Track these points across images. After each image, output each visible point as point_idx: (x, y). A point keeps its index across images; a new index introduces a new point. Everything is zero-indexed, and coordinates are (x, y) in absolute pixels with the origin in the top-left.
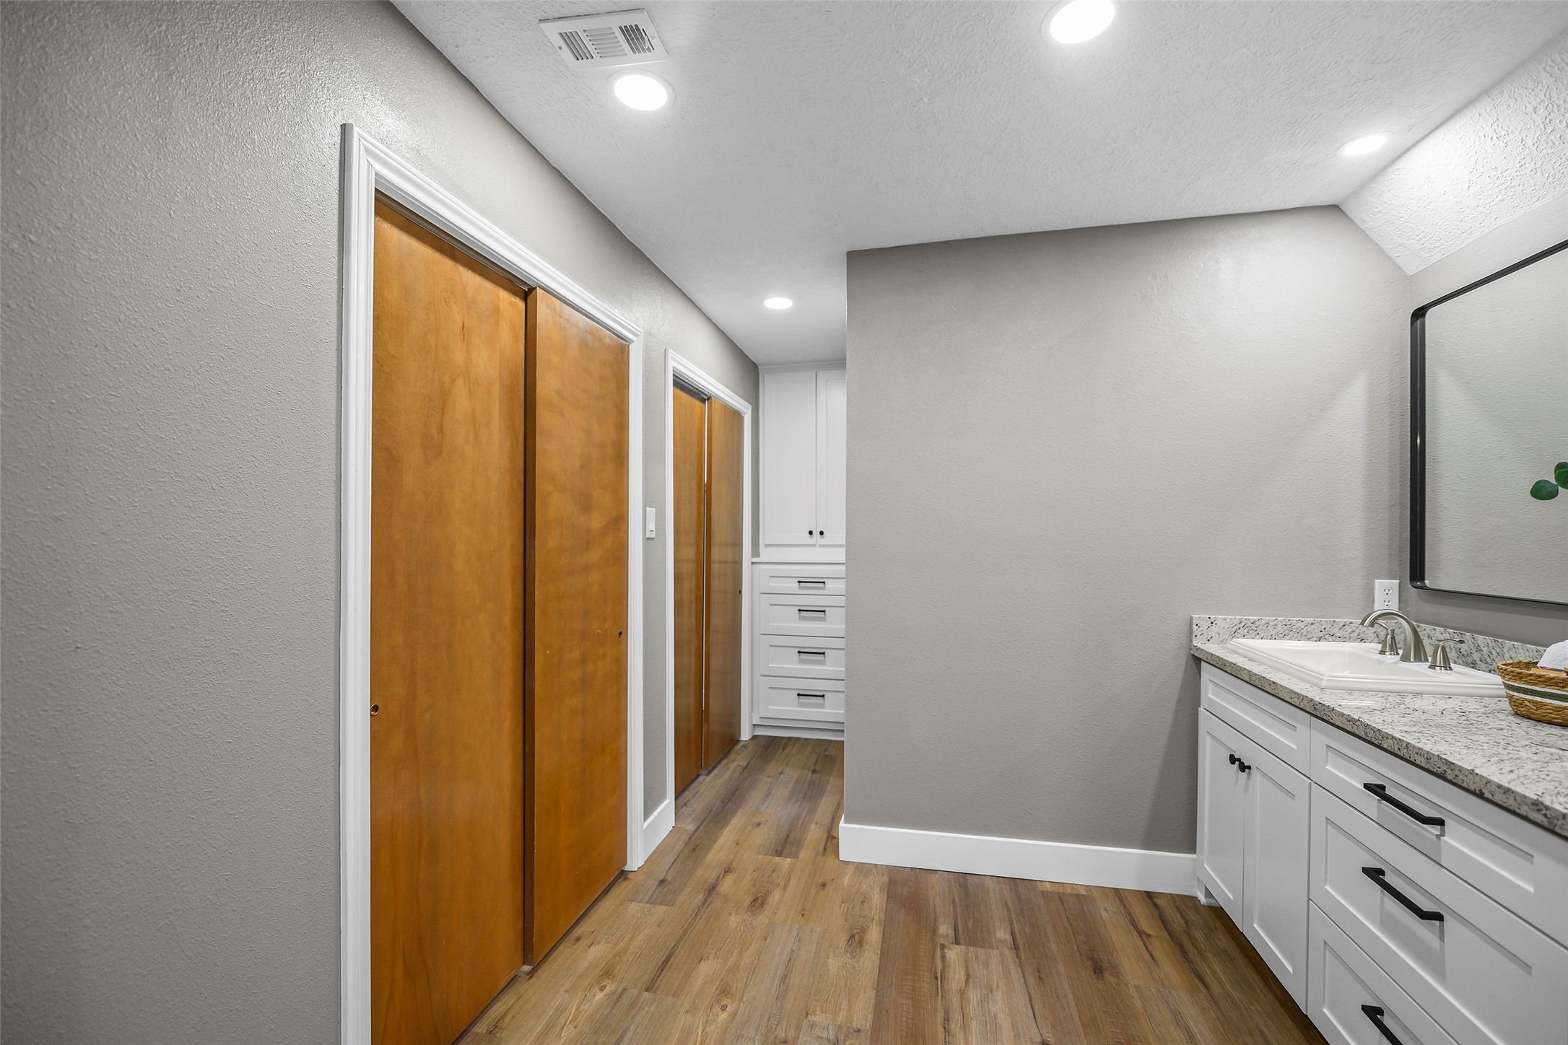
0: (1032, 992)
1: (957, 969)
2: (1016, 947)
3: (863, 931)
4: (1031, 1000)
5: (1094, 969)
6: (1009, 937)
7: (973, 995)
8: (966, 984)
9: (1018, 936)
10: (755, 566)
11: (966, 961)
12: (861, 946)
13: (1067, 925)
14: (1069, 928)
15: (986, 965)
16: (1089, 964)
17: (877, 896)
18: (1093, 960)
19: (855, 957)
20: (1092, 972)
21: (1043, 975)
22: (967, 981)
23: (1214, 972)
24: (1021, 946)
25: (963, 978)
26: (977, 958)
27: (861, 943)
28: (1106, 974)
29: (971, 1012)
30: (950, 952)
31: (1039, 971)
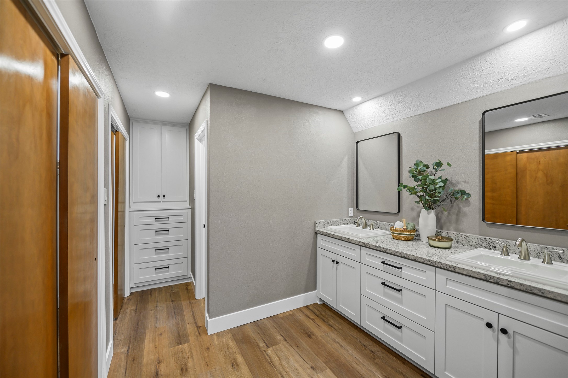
0: (298, 352)
1: (274, 356)
2: (285, 340)
3: (235, 359)
4: (300, 355)
5: (308, 336)
6: (281, 337)
7: (284, 363)
8: (280, 361)
9: (284, 336)
10: (131, 213)
11: (275, 353)
12: (238, 366)
13: (294, 325)
14: (295, 326)
15: (281, 350)
16: (306, 335)
17: (231, 343)
18: (306, 333)
19: (239, 371)
20: (309, 337)
21: (298, 345)
22: (279, 359)
23: (332, 323)
24: (287, 339)
25: (278, 359)
26: (277, 349)
27: (237, 365)
28: (312, 336)
29: (287, 369)
30: (268, 352)
31: (296, 344)
